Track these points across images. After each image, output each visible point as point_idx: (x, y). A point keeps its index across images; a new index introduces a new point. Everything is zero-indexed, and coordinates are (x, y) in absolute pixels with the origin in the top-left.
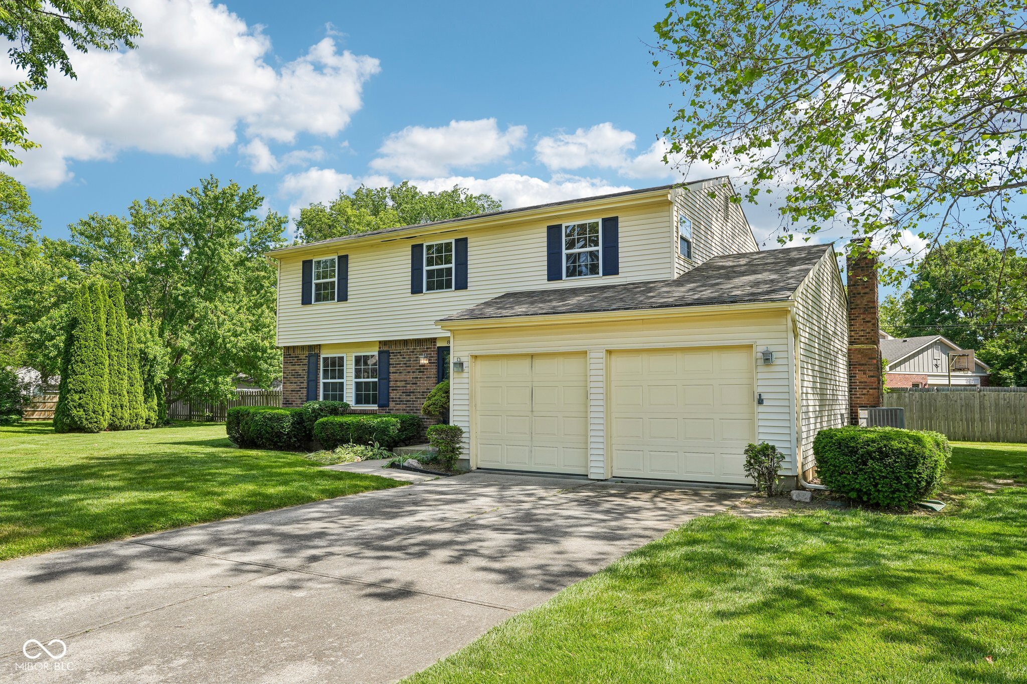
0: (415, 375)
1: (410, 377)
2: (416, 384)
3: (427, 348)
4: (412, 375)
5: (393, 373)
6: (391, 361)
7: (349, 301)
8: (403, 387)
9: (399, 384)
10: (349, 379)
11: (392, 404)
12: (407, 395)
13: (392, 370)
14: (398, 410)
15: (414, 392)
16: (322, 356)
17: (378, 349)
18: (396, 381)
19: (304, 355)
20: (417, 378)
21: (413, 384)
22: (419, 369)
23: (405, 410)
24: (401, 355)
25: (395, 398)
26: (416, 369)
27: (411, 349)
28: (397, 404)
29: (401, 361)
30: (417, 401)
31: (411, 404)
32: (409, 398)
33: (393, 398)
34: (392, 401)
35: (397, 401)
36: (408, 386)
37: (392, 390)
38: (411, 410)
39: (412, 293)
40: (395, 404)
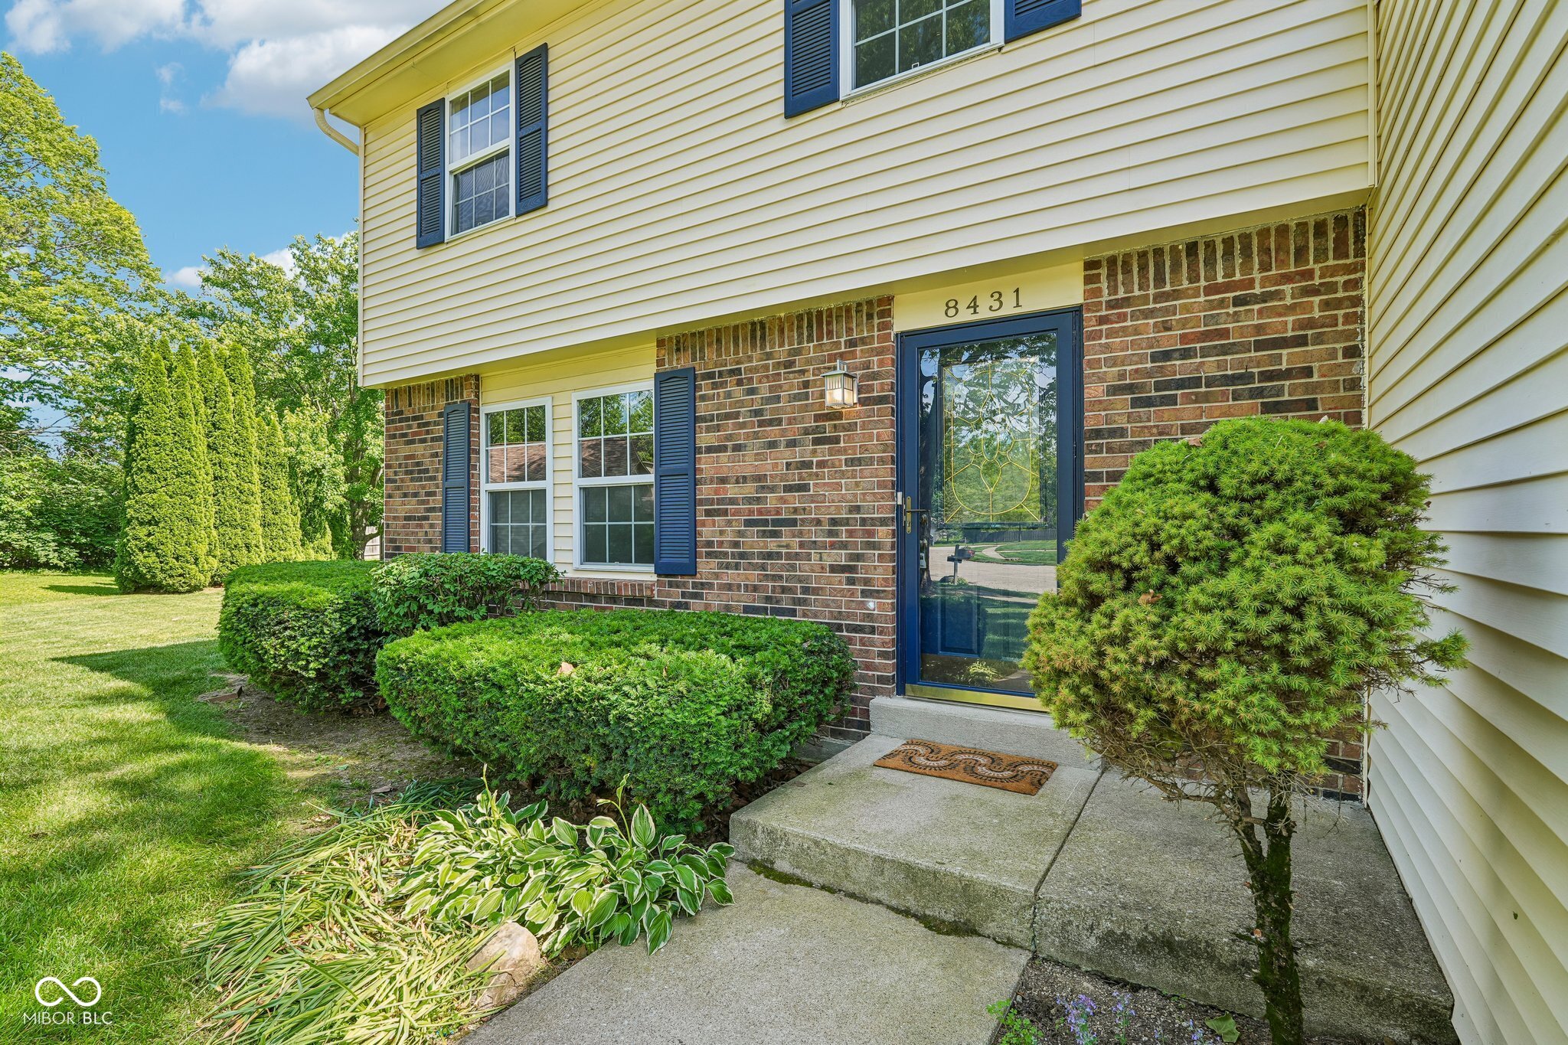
0: (798, 455)
1: (775, 464)
2: (804, 488)
3: (852, 342)
4: (785, 455)
5: (710, 450)
6: (704, 409)
7: (551, 207)
8: (749, 500)
9: (732, 491)
10: (561, 478)
11: (706, 567)
12: (764, 534)
13: (704, 439)
14: (729, 587)
15: (793, 523)
16: (485, 410)
17: (653, 368)
18: (723, 480)
19: (432, 409)
20: (807, 465)
21: (789, 489)
22: (815, 430)
23: (755, 588)
24: (740, 383)
25: (720, 544)
26: (806, 431)
27: (781, 352)
28: (728, 566)
29: (742, 404)
30: (808, 557)
31: (782, 567)
32: (772, 545)
33: (710, 544)
34: (709, 555)
35: (725, 554)
36: (771, 500)
37: (708, 513)
38: (784, 590)
39: (786, 117)
40: (720, 566)
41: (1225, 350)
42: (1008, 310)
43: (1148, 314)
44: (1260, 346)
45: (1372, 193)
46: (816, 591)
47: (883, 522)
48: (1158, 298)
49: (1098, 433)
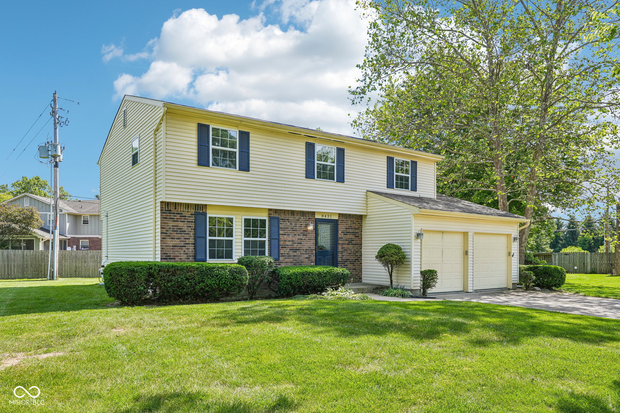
1: (296, 238)
2: (301, 243)
3: (309, 219)
4: (298, 237)
5: (282, 234)
6: (281, 226)
7: (250, 172)
8: (291, 245)
9: (288, 243)
10: (237, 237)
11: (281, 259)
12: (294, 252)
13: (281, 232)
14: (286, 262)
15: (299, 250)
16: (208, 215)
17: (268, 215)
18: (285, 241)
19: (188, 213)
20: (302, 239)
21: (298, 243)
22: (303, 233)
23: (292, 262)
24: (289, 222)
25: (285, 254)
26: (301, 233)
27: (297, 217)
28: (286, 258)
29: (289, 226)
30: (302, 256)
31: (297, 258)
32: (295, 254)
33: (282, 254)
34: (282, 256)
35: (286, 256)
36: (295, 245)
37: (282, 247)
38: (297, 262)
39: (306, 177)
40: (284, 258)
41: (352, 229)
42: (330, 218)
43: (345, 223)
44: (355, 229)
45: (366, 216)
46: (303, 262)
47: (314, 250)
48: (346, 221)
49: (340, 238)
